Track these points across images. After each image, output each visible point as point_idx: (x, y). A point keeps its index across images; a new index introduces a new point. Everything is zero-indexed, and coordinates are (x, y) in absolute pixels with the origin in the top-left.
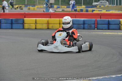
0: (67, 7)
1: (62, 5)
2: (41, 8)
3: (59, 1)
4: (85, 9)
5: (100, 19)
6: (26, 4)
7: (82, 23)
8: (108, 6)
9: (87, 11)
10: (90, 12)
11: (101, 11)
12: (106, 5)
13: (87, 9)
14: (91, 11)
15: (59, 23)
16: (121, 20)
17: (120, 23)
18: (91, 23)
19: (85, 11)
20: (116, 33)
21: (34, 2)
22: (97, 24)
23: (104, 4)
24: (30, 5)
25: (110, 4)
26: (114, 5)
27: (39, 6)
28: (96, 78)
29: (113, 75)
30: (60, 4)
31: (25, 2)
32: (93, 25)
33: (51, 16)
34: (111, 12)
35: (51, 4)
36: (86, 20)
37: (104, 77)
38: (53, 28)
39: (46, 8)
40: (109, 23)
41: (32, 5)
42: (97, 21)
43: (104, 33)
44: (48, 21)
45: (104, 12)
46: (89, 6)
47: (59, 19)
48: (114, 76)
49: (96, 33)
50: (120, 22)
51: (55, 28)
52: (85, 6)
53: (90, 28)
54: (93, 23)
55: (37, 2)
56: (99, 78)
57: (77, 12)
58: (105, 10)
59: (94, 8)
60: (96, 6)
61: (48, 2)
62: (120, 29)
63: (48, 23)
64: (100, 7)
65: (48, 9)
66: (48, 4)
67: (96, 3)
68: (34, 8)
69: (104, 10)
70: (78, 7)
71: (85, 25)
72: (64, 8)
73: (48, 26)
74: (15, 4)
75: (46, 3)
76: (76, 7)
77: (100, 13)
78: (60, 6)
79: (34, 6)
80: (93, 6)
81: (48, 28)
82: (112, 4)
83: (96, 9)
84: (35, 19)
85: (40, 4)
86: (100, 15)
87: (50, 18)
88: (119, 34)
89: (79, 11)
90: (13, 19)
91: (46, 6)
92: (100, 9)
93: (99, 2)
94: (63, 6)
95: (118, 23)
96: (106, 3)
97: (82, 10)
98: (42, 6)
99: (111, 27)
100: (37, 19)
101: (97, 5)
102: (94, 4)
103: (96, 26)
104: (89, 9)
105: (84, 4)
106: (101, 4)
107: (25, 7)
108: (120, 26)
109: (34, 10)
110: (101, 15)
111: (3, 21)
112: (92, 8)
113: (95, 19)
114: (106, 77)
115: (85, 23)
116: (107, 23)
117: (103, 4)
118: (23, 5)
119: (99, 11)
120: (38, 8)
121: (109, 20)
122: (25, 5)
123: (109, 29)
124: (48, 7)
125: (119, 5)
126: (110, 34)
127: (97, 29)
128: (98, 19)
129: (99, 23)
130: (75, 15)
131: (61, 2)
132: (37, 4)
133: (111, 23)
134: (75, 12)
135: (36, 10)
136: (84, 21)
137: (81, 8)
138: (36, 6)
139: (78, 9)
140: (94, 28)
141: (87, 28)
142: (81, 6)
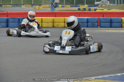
0: (71, 7)
1: (66, 4)
2: (46, 7)
3: (63, 1)
4: (88, 8)
5: (103, 18)
6: (33, 3)
7: (86, 21)
8: (109, 5)
9: (90, 10)
10: (92, 11)
11: (103, 10)
12: (107, 4)
13: (90, 8)
14: (94, 10)
15: (64, 21)
16: (122, 18)
17: (122, 22)
18: (94, 21)
19: (88, 9)
20: (118, 31)
21: (40, 2)
22: (100, 22)
23: (106, 3)
24: (36, 5)
25: (111, 3)
26: (115, 4)
27: (45, 6)
28: (102, 77)
29: (118, 73)
30: (64, 4)
31: (32, 2)
32: (96, 24)
33: (56, 15)
34: (112, 11)
35: (56, 3)
36: (89, 19)
37: (110, 75)
38: (58, 26)
39: (52, 7)
40: (111, 22)
41: (38, 5)
42: (100, 20)
43: (107, 31)
44: (53, 20)
45: (106, 10)
46: (92, 5)
47: (63, 18)
48: (119, 75)
49: (99, 31)
50: (122, 20)
51: (60, 27)
52: (88, 5)
53: (93, 26)
54: (96, 21)
55: (43, 2)
56: (104, 76)
57: (81, 11)
58: (107, 9)
59: (96, 7)
60: (97, 5)
61: (53, 2)
62: (121, 27)
63: (53, 22)
64: (102, 6)
65: (53, 8)
66: (53, 3)
67: (98, 3)
68: (39, 8)
69: (105, 9)
70: (81, 6)
71: (89, 23)
72: (68, 7)
73: (53, 24)
74: (22, 4)
75: (52, 3)
76: (79, 7)
77: (103, 12)
78: (64, 5)
79: (40, 5)
80: (95, 5)
81: (53, 27)
82: (113, 3)
83: (98, 8)
84: (41, 18)
85: (45, 3)
86: (102, 14)
87: (55, 17)
88: (122, 31)
89: (82, 10)
90: (20, 18)
91: (51, 5)
92: (102, 8)
93: (101, 2)
94: (67, 6)
95: (120, 21)
96: (107, 2)
97: (85, 9)
98: (48, 6)
99: (113, 24)
100: (43, 18)
101: (99, 4)
102: (96, 3)
103: (99, 24)
104: (92, 8)
105: (86, 4)
106: (103, 3)
107: (32, 6)
108: (122, 24)
109: (39, 9)
110: (104, 14)
111: (10, 20)
112: (94, 7)
113: (98, 18)
114: (112, 75)
115: (89, 21)
116: (110, 21)
117: (104, 3)
118: (29, 4)
119: (101, 10)
120: (44, 7)
121: (112, 18)
122: (32, 5)
123: (111, 27)
124: (54, 7)
125: (120, 4)
126: (113, 32)
127: (100, 27)
128: (100, 18)
129: (101, 21)
130: (79, 14)
131: (65, 1)
132: (43, 4)
133: (113, 21)
134: (78, 11)
135: (41, 9)
136: (87, 19)
137: (84, 7)
138: (42, 6)
139: (81, 8)
140: (97, 26)
141: (90, 26)
142: (84, 5)
